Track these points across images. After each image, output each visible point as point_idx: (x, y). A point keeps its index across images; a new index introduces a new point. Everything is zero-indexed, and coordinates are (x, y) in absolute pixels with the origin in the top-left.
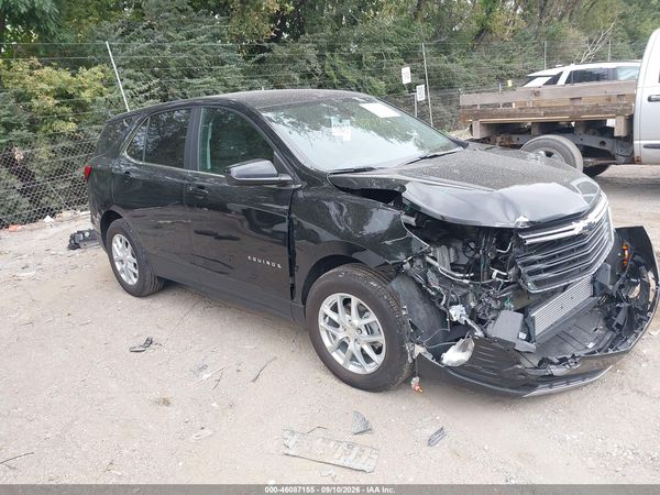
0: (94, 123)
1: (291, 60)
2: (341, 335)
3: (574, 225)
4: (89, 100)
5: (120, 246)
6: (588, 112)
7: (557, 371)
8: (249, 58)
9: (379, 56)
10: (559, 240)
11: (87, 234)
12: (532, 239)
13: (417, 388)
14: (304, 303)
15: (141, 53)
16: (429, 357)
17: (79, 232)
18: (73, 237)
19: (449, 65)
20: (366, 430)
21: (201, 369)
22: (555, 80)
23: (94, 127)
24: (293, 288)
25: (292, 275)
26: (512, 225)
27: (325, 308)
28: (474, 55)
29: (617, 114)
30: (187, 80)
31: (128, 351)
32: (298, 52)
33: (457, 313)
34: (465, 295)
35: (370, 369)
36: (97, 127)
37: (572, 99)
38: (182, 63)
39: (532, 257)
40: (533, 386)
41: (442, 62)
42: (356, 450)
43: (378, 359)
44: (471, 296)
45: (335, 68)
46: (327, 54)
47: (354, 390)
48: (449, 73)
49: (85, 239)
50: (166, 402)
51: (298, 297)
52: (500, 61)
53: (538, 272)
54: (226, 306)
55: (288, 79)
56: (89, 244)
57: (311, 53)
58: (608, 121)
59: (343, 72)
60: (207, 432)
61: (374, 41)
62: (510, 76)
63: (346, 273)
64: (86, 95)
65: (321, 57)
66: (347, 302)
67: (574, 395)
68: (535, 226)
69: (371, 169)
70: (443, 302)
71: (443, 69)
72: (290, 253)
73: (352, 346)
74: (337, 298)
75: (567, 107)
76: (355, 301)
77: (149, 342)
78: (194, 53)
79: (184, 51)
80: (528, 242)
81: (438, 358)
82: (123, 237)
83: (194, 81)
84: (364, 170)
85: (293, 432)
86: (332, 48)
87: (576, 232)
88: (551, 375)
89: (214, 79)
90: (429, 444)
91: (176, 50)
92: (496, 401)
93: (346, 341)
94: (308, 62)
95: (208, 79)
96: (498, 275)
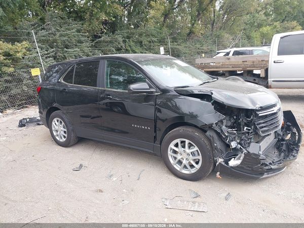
0: (21, 68)
1: (111, 42)
2: (179, 157)
3: (274, 109)
4: (21, 57)
5: (57, 123)
6: (250, 67)
7: (273, 167)
8: (93, 41)
9: (150, 42)
10: (270, 114)
11: (28, 120)
12: (261, 114)
13: (219, 177)
14: (161, 144)
15: (43, 36)
16: (223, 164)
17: (23, 119)
18: (21, 121)
19: (178, 47)
20: (198, 196)
21: (111, 176)
22: (228, 54)
23: (22, 70)
24: (155, 137)
25: (155, 132)
26: (254, 108)
27: (172, 146)
28: (188, 43)
29: (260, 68)
30: (65, 49)
31: (72, 171)
32: (114, 39)
33: (234, 144)
34: (235, 138)
35: (193, 171)
36: (24, 70)
37: (243, 62)
38: (64, 42)
39: (260, 121)
40: (262, 174)
41: (175, 46)
42: (197, 204)
43: (198, 167)
44: (237, 138)
45: (130, 46)
46: (127, 40)
47: (185, 181)
48: (178, 50)
49: (27, 122)
50: (101, 191)
51: (158, 142)
52: (198, 46)
53: (263, 127)
54: (110, 150)
55: (110, 51)
56: (29, 124)
57: (121, 40)
58: (254, 71)
59: (134, 48)
60: (126, 202)
61: (147, 36)
62: (202, 52)
63: (183, 130)
64: (20, 55)
65: (124, 41)
66: (183, 142)
67: (276, 178)
68: (262, 109)
69: (188, 87)
70: (228, 141)
71: (176, 48)
72: (155, 123)
73: (184, 162)
74: (178, 141)
75: (241, 65)
76: (187, 141)
77: (81, 166)
78: (69, 37)
79: (65, 36)
80: (260, 115)
81: (227, 164)
82: (59, 119)
83: (69, 50)
84: (185, 87)
85: (166, 199)
86: (128, 38)
87: (275, 111)
88: (271, 169)
89: (79, 50)
90: (226, 200)
91: (61, 36)
92: (246, 182)
93: (181, 160)
94: (119, 43)
95: (76, 49)
96: (247, 129)
